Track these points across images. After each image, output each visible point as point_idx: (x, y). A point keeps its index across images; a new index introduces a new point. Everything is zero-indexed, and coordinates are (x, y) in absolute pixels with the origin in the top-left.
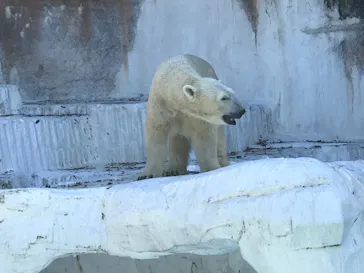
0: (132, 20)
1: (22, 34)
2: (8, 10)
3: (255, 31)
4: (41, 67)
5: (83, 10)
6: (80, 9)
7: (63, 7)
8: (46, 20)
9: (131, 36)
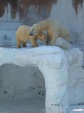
0: (50, 10)
1: (25, 11)
2: (22, 6)
3: (77, 15)
4: (28, 19)
5: (39, 7)
6: (38, 7)
7: (34, 6)
8: (30, 8)
9: (49, 14)
